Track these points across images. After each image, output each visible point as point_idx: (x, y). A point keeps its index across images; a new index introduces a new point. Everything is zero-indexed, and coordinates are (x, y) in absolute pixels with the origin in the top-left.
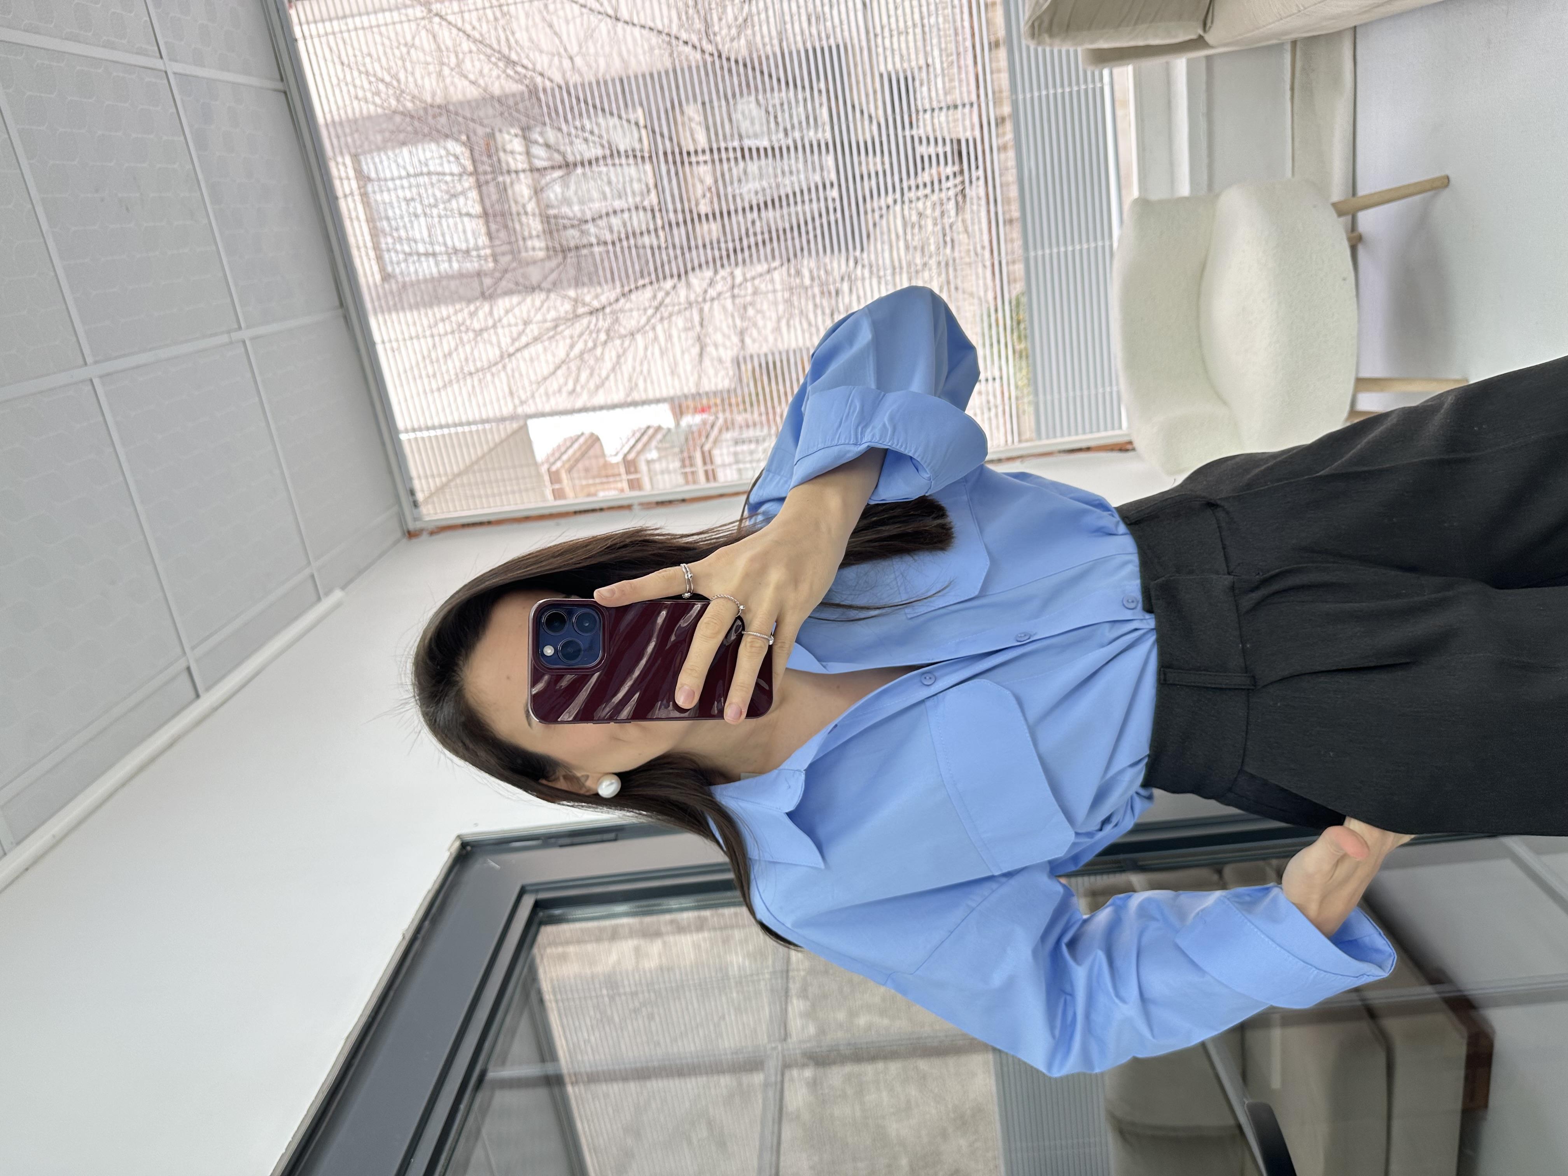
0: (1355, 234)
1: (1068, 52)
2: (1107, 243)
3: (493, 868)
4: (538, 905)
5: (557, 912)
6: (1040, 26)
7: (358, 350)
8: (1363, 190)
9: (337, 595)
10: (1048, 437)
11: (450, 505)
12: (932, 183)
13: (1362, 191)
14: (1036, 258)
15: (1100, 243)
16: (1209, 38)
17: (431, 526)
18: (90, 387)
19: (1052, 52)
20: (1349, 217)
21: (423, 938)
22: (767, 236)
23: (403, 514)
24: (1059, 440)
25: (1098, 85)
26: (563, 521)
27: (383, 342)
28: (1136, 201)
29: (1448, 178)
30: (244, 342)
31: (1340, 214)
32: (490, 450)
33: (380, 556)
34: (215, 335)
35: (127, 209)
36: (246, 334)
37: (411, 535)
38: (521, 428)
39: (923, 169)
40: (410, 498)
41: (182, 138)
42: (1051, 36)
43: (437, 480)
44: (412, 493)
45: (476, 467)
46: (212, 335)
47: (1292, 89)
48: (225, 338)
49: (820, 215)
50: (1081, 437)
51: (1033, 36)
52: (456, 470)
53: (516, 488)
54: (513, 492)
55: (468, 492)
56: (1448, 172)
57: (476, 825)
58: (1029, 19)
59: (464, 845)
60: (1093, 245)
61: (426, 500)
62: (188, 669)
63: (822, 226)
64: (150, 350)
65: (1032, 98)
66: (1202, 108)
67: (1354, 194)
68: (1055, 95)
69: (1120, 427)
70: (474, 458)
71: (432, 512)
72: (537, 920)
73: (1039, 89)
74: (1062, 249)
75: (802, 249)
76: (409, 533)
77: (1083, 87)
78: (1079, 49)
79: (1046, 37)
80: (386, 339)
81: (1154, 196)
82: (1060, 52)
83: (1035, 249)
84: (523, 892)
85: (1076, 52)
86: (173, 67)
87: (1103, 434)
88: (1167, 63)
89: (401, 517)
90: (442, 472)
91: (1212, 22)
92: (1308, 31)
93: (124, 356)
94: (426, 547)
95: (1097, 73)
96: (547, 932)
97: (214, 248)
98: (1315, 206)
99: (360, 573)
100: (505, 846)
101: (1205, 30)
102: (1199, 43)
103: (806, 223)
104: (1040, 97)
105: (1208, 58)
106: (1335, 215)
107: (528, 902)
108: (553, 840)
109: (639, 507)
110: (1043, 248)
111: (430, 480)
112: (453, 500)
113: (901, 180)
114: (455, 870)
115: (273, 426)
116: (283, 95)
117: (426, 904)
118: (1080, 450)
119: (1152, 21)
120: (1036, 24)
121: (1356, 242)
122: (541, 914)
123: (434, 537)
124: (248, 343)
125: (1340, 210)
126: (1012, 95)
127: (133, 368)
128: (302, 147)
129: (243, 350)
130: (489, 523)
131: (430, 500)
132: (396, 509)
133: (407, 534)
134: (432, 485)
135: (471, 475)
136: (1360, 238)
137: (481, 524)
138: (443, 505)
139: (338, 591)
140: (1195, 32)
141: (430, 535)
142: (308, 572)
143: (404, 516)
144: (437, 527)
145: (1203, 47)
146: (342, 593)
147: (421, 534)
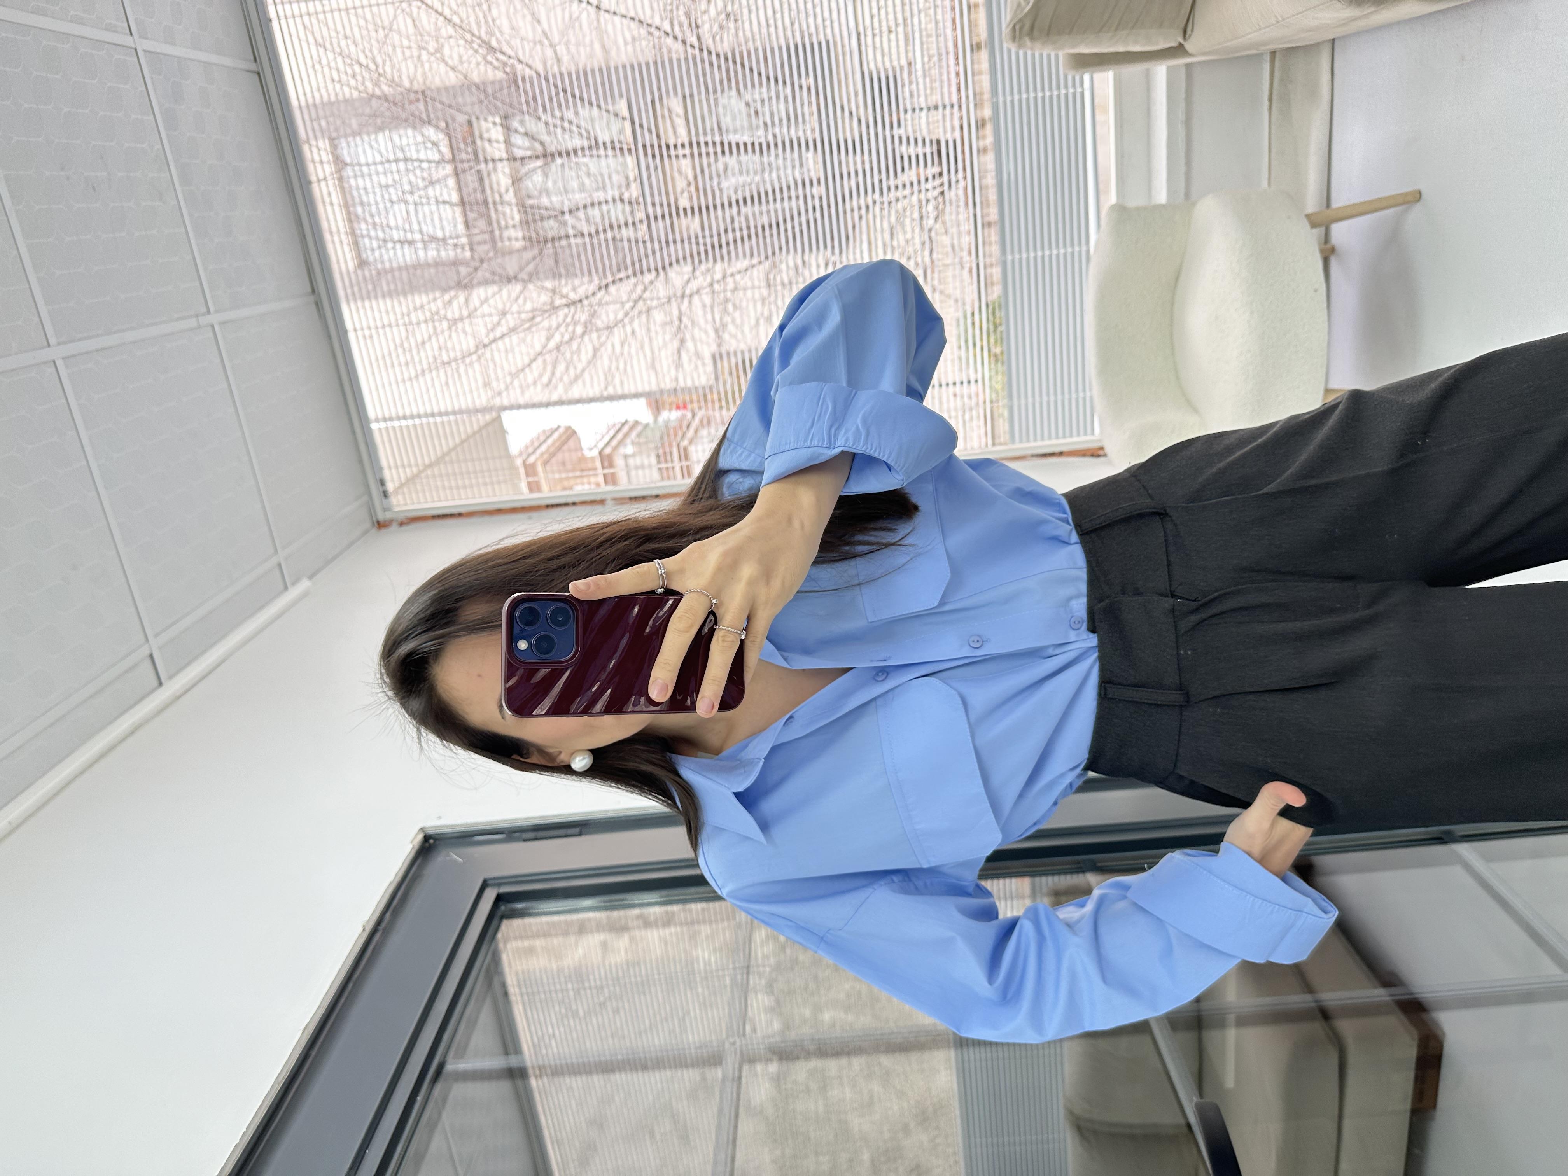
0: (1328, 246)
1: (1049, 56)
2: (1084, 248)
3: (455, 861)
4: (500, 899)
5: (520, 906)
6: (1021, 29)
7: (329, 337)
8: (1338, 202)
9: (305, 584)
10: (1021, 441)
11: (421, 496)
12: (912, 184)
13: (1336, 203)
14: (1013, 261)
15: (1077, 249)
16: (1188, 46)
17: (401, 517)
18: (54, 369)
19: (1033, 55)
20: (1323, 229)
21: (384, 930)
22: (745, 233)
23: (373, 504)
24: (1032, 444)
25: (1079, 90)
26: (535, 515)
27: (355, 330)
28: (1113, 208)
29: (1420, 192)
30: (213, 326)
31: (1314, 225)
32: (462, 442)
33: (348, 546)
34: (184, 318)
35: (94, 188)
36: (214, 318)
37: (381, 525)
38: (494, 420)
39: (903, 169)
40: (381, 489)
41: (152, 117)
42: (1032, 39)
43: (408, 470)
44: (382, 483)
45: (447, 459)
46: (178, 319)
47: (1270, 100)
48: (193, 323)
49: (799, 214)
50: (1054, 442)
51: (1014, 38)
52: (427, 461)
53: (488, 480)
54: (485, 484)
55: (439, 483)
56: (1420, 187)
57: (439, 818)
58: (1011, 21)
59: (427, 838)
60: (1069, 250)
61: (396, 491)
62: (151, 656)
63: (801, 224)
64: (115, 332)
65: (1012, 102)
66: (1181, 116)
67: (1328, 205)
68: (1036, 98)
69: (1093, 433)
70: (445, 449)
71: (402, 502)
72: (499, 914)
73: (1020, 92)
74: (1040, 253)
75: (781, 248)
76: (378, 522)
77: (1063, 91)
78: (1061, 54)
79: (1028, 42)
80: (358, 326)
81: (1132, 203)
82: (1041, 55)
83: (1013, 252)
84: (485, 885)
85: (1057, 56)
86: (143, 45)
87: (1075, 439)
88: (1148, 70)
89: (371, 509)
90: (413, 462)
91: (1192, 31)
92: (1285, 43)
93: (89, 338)
94: (394, 537)
95: (1077, 78)
96: (509, 927)
97: (183, 230)
98: (1289, 217)
99: (328, 562)
100: (468, 840)
101: (1185, 38)
102: (1179, 50)
103: (785, 221)
104: (1020, 101)
105: (1188, 66)
106: (1308, 226)
107: (490, 896)
108: (517, 834)
109: (613, 502)
110: (1020, 252)
111: (401, 470)
112: (424, 491)
113: (881, 181)
114: (418, 862)
115: (241, 413)
116: (257, 77)
117: (387, 896)
118: (1052, 455)
119: (1133, 28)
120: (1017, 27)
121: (1328, 253)
122: (503, 908)
123: (405, 528)
124: (217, 328)
125: (1314, 221)
126: (992, 97)
127: (97, 351)
128: (275, 129)
129: (211, 334)
130: (460, 515)
131: (400, 491)
132: (365, 498)
133: (376, 524)
134: (402, 475)
135: (442, 466)
136: (1333, 250)
137: (452, 516)
138: (414, 496)
139: (306, 579)
140: (1175, 40)
141: (400, 525)
142: (275, 561)
143: (374, 506)
144: (407, 518)
145: (1183, 55)
146: (309, 583)
147: (390, 525)
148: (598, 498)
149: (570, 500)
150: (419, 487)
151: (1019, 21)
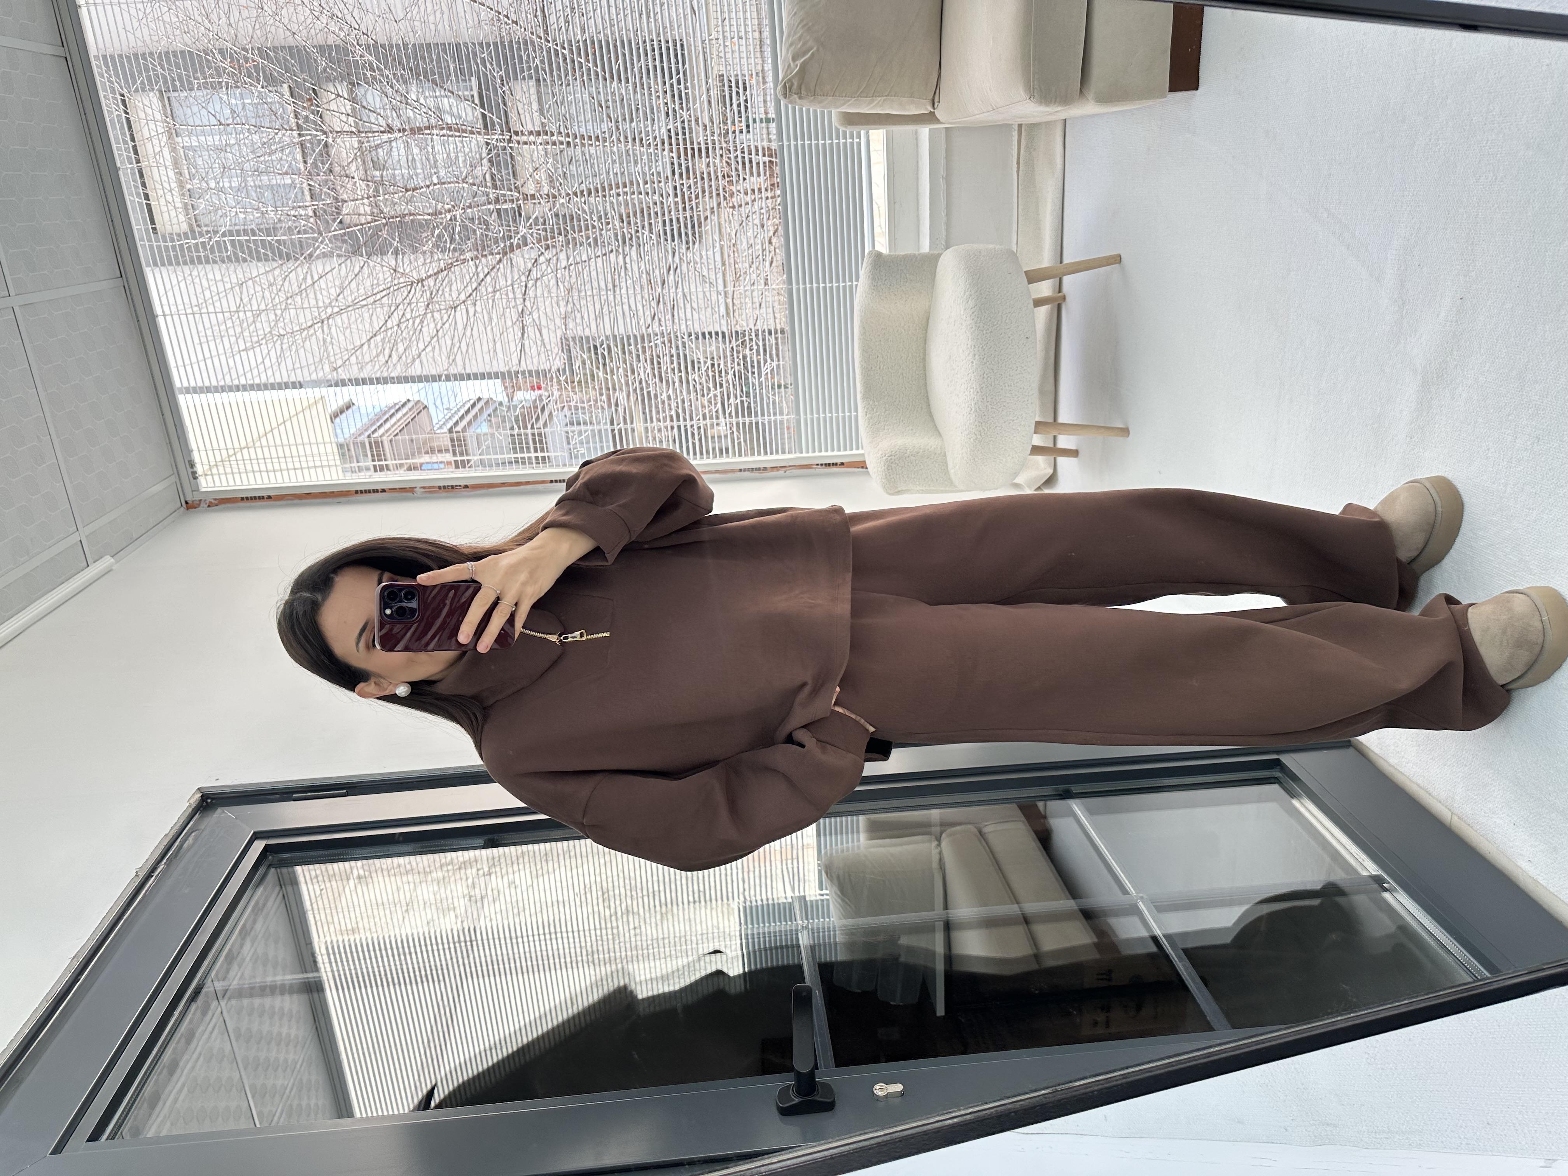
0: (1060, 295)
3: (229, 818)
4: (266, 850)
5: (286, 855)
6: (791, 86)
7: (138, 319)
9: (107, 561)
11: (230, 478)
16: (940, 114)
17: (210, 499)
23: (181, 483)
25: (856, 141)
26: (344, 499)
29: (1120, 256)
30: (13, 308)
33: (155, 526)
36: (16, 302)
37: (189, 506)
40: (190, 470)
43: (217, 453)
44: (192, 465)
51: (787, 96)
53: (297, 465)
55: (249, 467)
56: (1120, 251)
57: (216, 778)
58: (782, 79)
59: (205, 796)
61: (205, 472)
65: (796, 146)
66: (941, 172)
67: (1061, 262)
68: (817, 145)
71: (211, 483)
72: (267, 862)
73: (803, 139)
74: (822, 285)
76: (187, 503)
77: (842, 141)
78: (831, 111)
79: (799, 100)
83: (798, 282)
84: (254, 837)
89: (179, 489)
90: (222, 445)
91: (938, 104)
94: (204, 519)
98: (1010, 273)
99: (133, 541)
101: (934, 109)
102: (932, 117)
104: (803, 146)
106: (1026, 282)
107: (259, 846)
109: (422, 490)
110: (805, 282)
111: (210, 453)
114: (195, 818)
116: (64, 62)
119: (887, 95)
120: (788, 86)
122: (269, 858)
123: (213, 509)
129: (11, 317)
130: (269, 497)
131: (209, 473)
132: (173, 479)
133: (184, 503)
134: (212, 459)
136: (1064, 298)
137: (261, 498)
138: (223, 477)
139: (108, 558)
140: (926, 109)
141: (209, 506)
142: (75, 538)
143: (182, 487)
144: (215, 499)
145: (937, 121)
146: (112, 560)
147: (199, 505)
148: (407, 486)
149: (379, 487)
150: (228, 470)
151: (789, 80)
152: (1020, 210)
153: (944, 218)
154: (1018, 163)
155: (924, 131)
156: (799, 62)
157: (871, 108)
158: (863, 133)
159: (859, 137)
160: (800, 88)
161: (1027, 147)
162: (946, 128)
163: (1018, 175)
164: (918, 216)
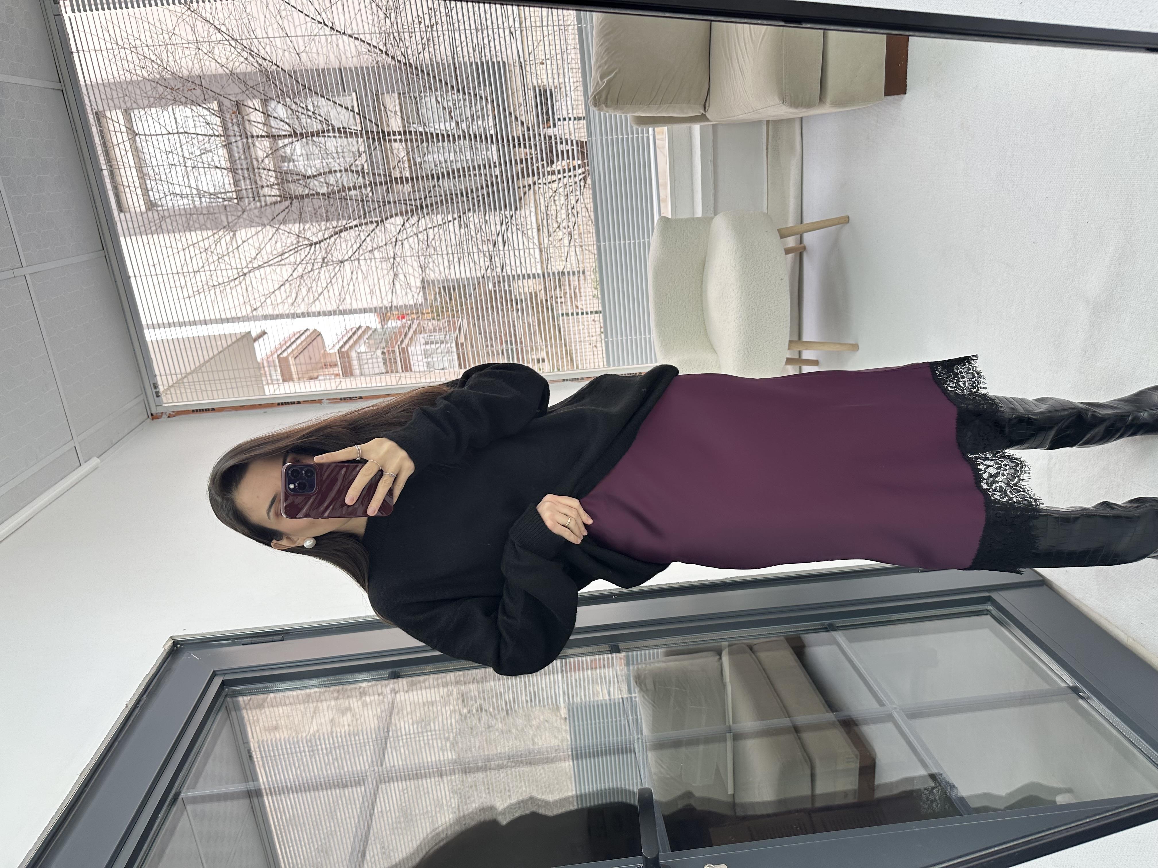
0: (802, 247)
1: (621, 116)
3: (195, 659)
4: (224, 684)
5: (238, 688)
6: (599, 98)
9: (94, 462)
11: (184, 395)
16: (709, 116)
17: (169, 411)
21: (142, 706)
23: (148, 401)
25: (646, 136)
26: (269, 410)
27: (135, 277)
29: (849, 217)
30: (25, 276)
33: (129, 433)
34: (3, 271)
36: (27, 271)
37: (154, 417)
40: (154, 391)
42: (607, 106)
43: (174, 377)
44: (156, 386)
45: (204, 369)
48: (10, 274)
52: (188, 370)
55: (198, 387)
56: (849, 214)
57: (184, 629)
58: (594, 93)
59: (175, 643)
61: (166, 391)
71: (170, 400)
72: (224, 694)
76: (152, 415)
77: (635, 135)
78: (627, 115)
79: (604, 107)
80: (137, 274)
82: (614, 115)
84: (214, 675)
85: (625, 117)
88: (686, 127)
90: (178, 371)
91: (709, 108)
94: (165, 426)
98: (767, 232)
99: (112, 445)
100: (204, 644)
101: (705, 111)
102: (704, 117)
106: (780, 237)
107: (217, 682)
108: (242, 640)
109: (327, 401)
110: (610, 241)
111: (169, 377)
112: (186, 393)
114: (168, 661)
117: (144, 684)
121: (802, 251)
122: (226, 690)
123: (172, 419)
124: (28, 277)
125: (785, 233)
129: (24, 282)
130: (213, 409)
131: (168, 392)
132: (142, 397)
133: (150, 415)
134: (170, 381)
135: (200, 375)
136: (804, 248)
137: (207, 410)
138: (179, 395)
139: (95, 458)
140: (700, 112)
141: (169, 417)
142: (71, 445)
143: (148, 403)
144: (173, 412)
145: (707, 120)
146: (98, 460)
147: (161, 416)
148: (317, 398)
149: (296, 400)
150: (183, 391)
151: (598, 94)
152: (769, 183)
153: (713, 191)
154: (767, 149)
155: (696, 128)
156: (605, 80)
157: (659, 113)
158: (651, 129)
159: (648, 132)
160: (606, 99)
161: (773, 137)
162: (713, 125)
163: (767, 158)
164: (693, 190)
